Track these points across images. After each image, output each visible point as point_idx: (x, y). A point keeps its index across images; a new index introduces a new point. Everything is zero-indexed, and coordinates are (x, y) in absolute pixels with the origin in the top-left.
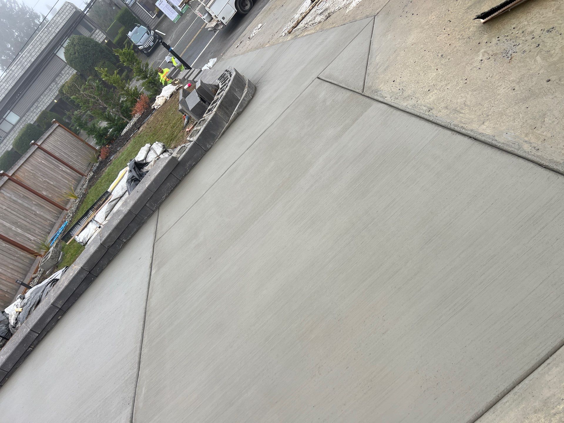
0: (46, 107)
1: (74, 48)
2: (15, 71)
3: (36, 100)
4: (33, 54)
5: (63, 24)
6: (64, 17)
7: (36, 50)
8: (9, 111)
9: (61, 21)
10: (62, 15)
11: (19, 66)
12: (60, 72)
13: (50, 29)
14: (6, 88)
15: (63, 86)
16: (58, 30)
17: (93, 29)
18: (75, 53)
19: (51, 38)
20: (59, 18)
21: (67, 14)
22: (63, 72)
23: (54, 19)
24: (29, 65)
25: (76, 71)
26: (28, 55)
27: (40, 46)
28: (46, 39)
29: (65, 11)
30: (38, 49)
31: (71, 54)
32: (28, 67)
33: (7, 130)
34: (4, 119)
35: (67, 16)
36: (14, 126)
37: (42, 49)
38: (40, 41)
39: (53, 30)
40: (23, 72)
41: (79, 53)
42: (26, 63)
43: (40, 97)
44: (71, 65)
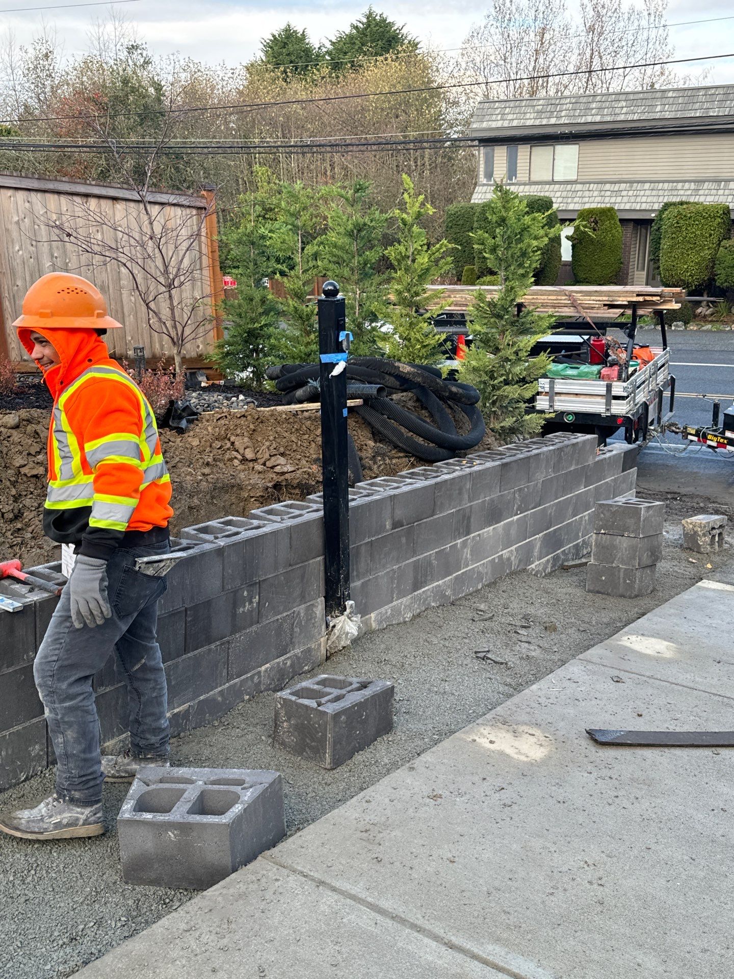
0: (628, 207)
36: (551, 182)
43: (644, 182)
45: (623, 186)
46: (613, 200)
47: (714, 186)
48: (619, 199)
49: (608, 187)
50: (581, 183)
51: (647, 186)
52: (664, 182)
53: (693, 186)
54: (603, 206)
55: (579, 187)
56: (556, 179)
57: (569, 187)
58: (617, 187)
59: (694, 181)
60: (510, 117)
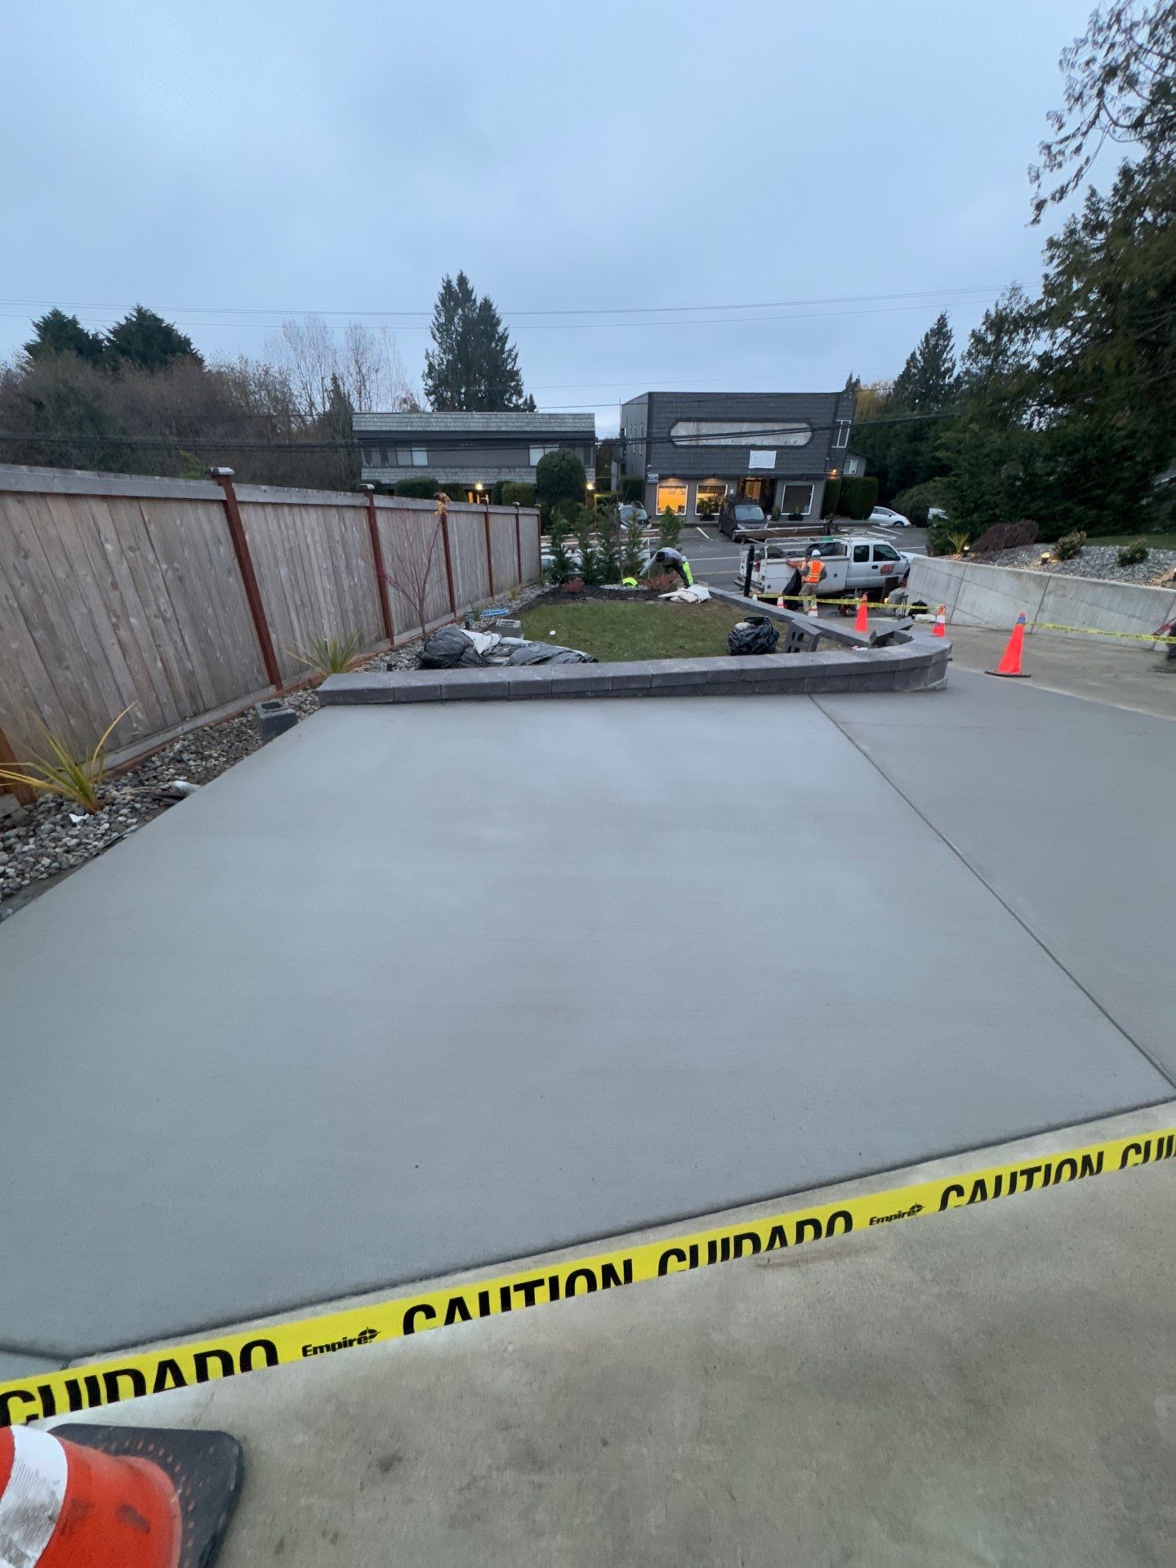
0: (464, 482)
1: (560, 461)
2: (475, 420)
3: (462, 467)
4: (510, 424)
5: (569, 429)
6: (578, 425)
7: (517, 424)
8: (425, 449)
9: (570, 425)
10: (577, 421)
11: (483, 420)
12: (514, 467)
13: (552, 420)
14: (449, 424)
15: (507, 482)
16: (558, 429)
17: (589, 463)
18: (556, 467)
19: (544, 429)
20: (571, 420)
21: (583, 425)
22: (517, 470)
23: (566, 416)
24: (495, 429)
25: (536, 482)
26: (505, 420)
27: (524, 424)
28: (538, 425)
29: (584, 421)
30: (520, 424)
31: (551, 463)
32: (492, 429)
33: (401, 463)
34: (411, 451)
35: (582, 427)
36: (413, 466)
37: (523, 429)
38: (530, 420)
39: (554, 425)
40: (481, 429)
41: (560, 469)
42: (493, 425)
43: (468, 467)
44: (538, 473)
45: (457, 470)
46: (454, 478)
47: (507, 470)
48: (457, 478)
49: (448, 470)
50: (433, 467)
51: (471, 470)
52: (480, 467)
53: (496, 470)
54: (448, 482)
55: (430, 470)
56: (415, 463)
57: (424, 470)
58: (453, 470)
59: (497, 467)
60: (379, 424)
